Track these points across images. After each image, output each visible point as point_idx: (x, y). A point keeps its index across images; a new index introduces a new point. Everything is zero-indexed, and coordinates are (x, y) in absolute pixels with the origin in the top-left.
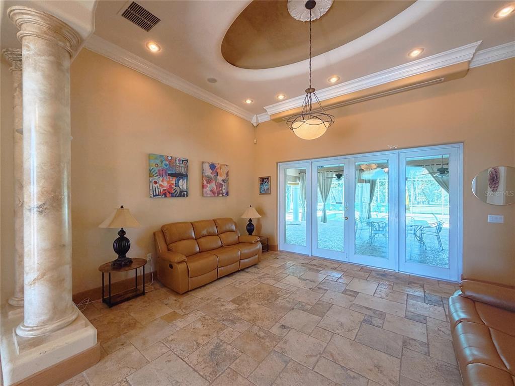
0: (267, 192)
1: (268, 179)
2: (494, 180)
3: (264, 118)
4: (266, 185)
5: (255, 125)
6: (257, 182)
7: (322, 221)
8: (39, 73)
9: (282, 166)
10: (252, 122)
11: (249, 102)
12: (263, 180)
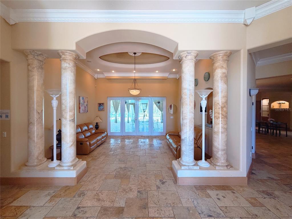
0: (103, 110)
1: (103, 104)
2: (171, 106)
3: (101, 76)
4: (102, 107)
5: (96, 78)
6: (97, 106)
7: (115, 122)
8: (73, 73)
9: (109, 99)
10: (95, 77)
11: (98, 70)
12: (100, 105)
